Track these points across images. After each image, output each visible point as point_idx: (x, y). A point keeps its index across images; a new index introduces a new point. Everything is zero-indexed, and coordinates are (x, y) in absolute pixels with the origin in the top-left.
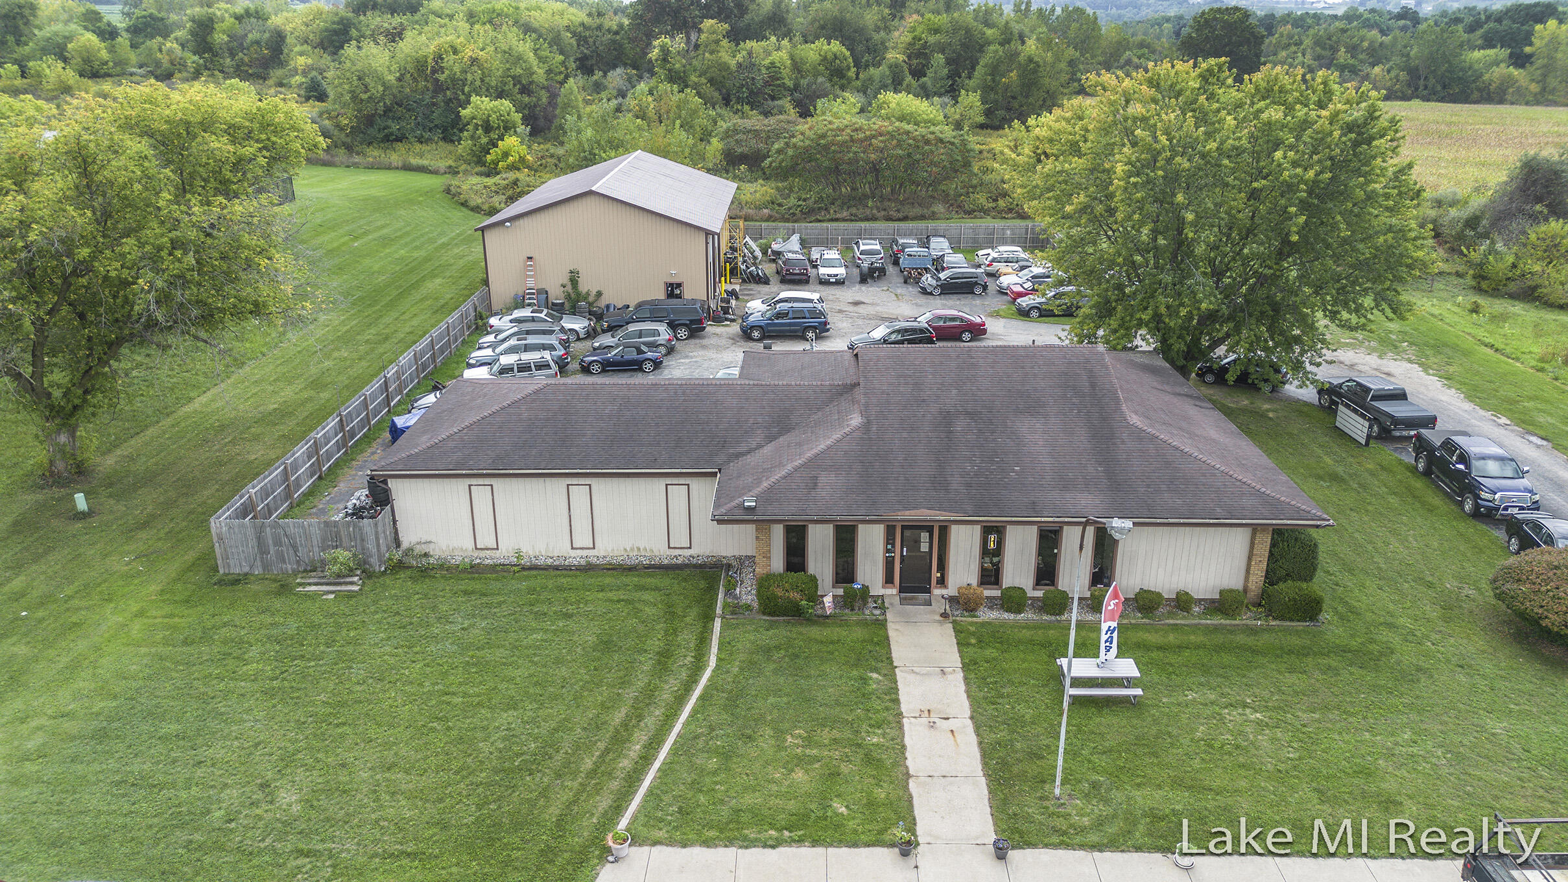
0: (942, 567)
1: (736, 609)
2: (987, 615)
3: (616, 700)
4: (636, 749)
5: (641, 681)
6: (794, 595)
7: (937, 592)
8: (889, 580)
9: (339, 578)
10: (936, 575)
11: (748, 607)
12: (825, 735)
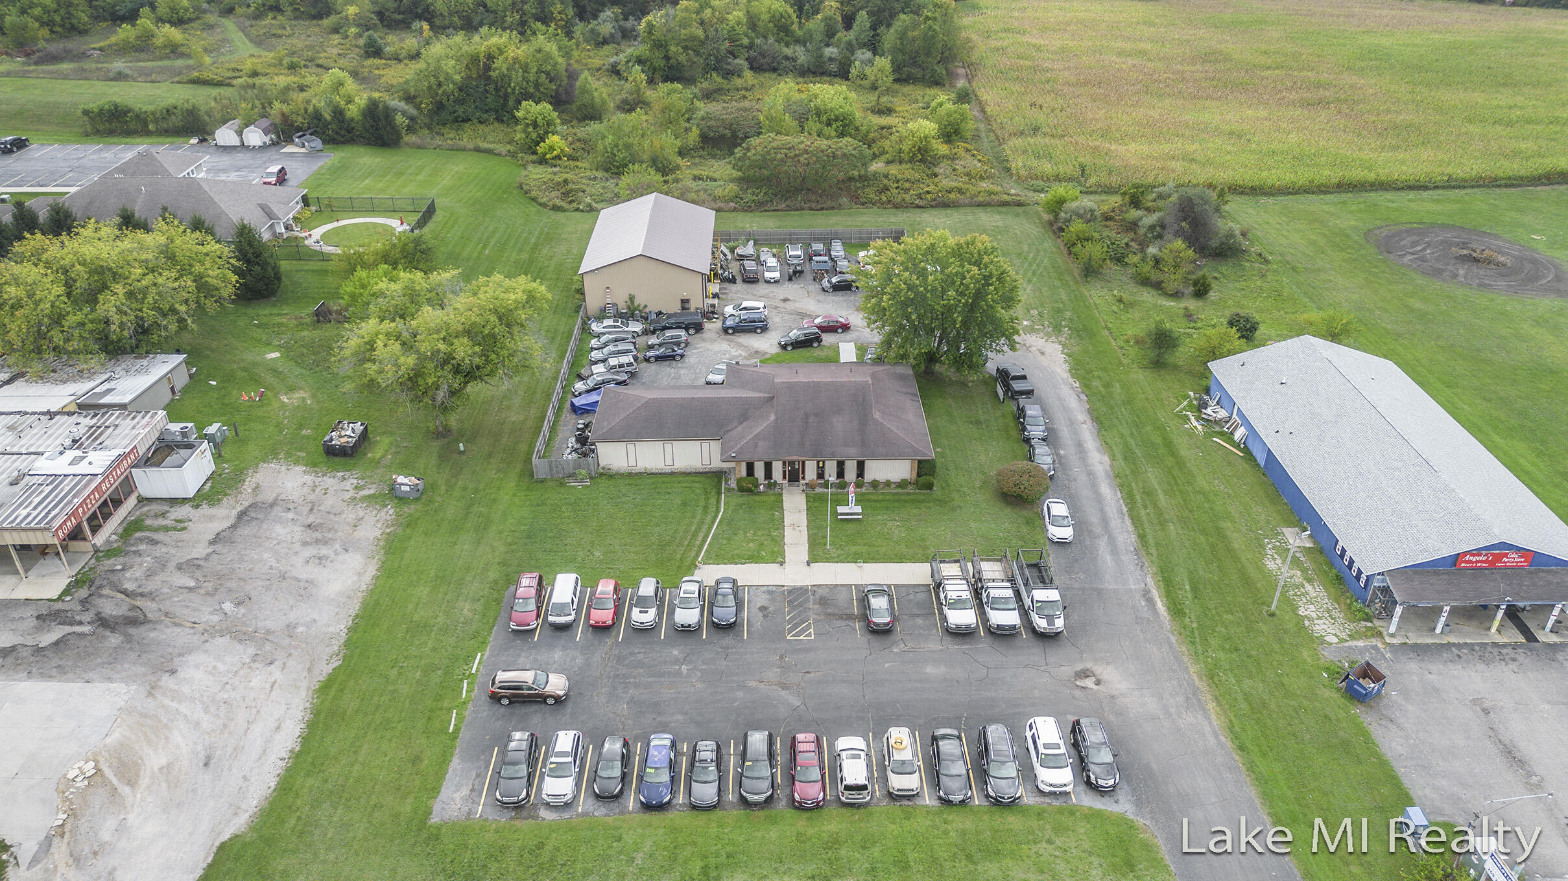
0: (803, 472)
1: (729, 490)
2: (819, 490)
3: (691, 523)
4: (700, 538)
5: (699, 516)
6: (750, 486)
7: (802, 482)
8: (784, 478)
9: (582, 481)
10: (801, 476)
11: (734, 489)
12: (760, 533)
